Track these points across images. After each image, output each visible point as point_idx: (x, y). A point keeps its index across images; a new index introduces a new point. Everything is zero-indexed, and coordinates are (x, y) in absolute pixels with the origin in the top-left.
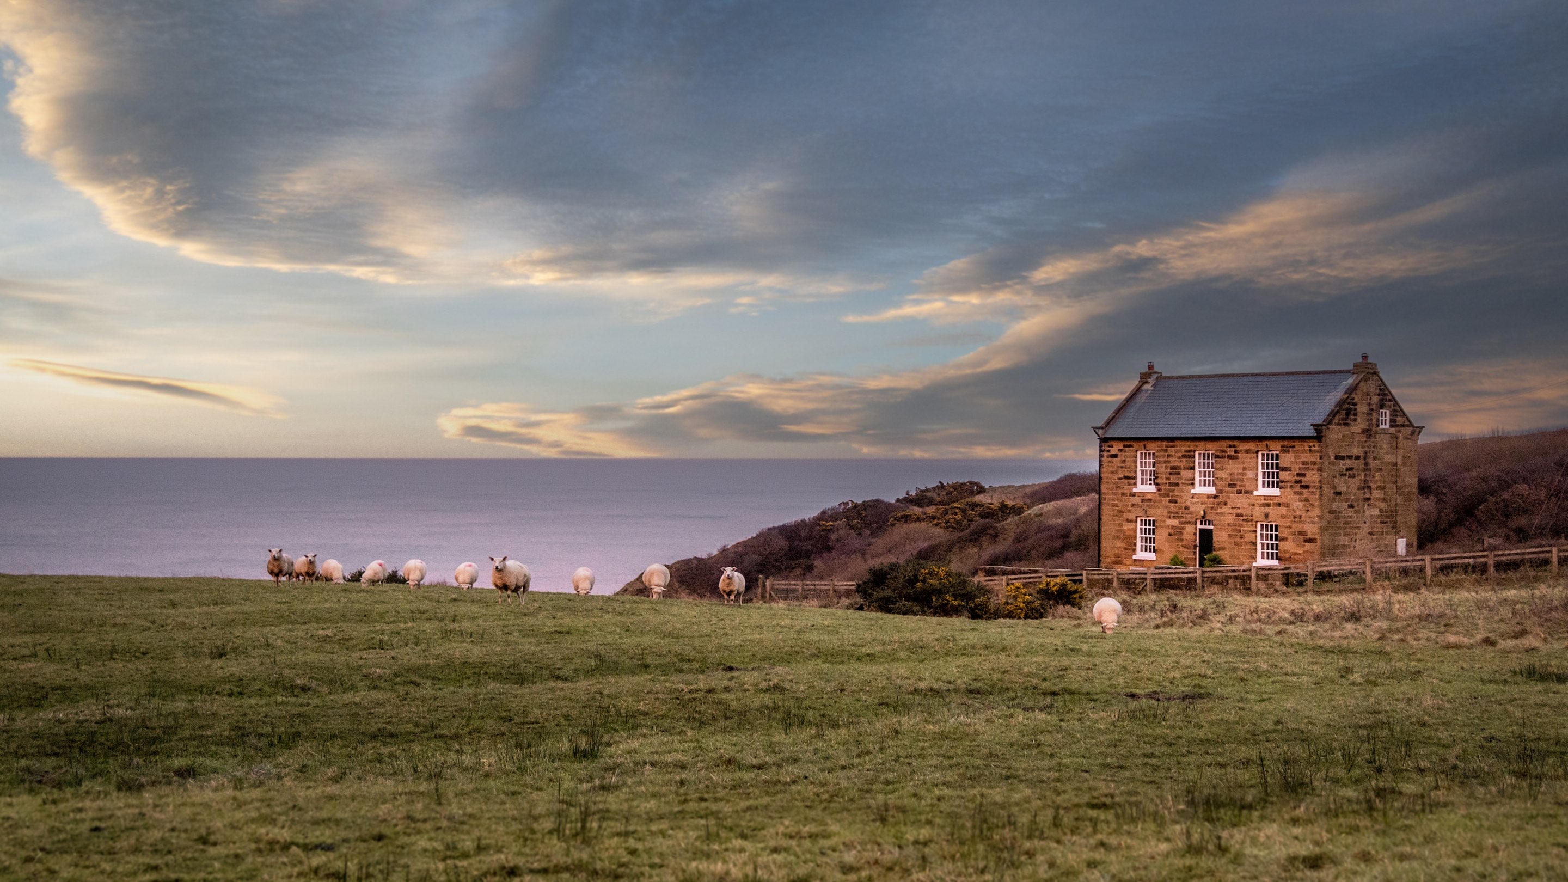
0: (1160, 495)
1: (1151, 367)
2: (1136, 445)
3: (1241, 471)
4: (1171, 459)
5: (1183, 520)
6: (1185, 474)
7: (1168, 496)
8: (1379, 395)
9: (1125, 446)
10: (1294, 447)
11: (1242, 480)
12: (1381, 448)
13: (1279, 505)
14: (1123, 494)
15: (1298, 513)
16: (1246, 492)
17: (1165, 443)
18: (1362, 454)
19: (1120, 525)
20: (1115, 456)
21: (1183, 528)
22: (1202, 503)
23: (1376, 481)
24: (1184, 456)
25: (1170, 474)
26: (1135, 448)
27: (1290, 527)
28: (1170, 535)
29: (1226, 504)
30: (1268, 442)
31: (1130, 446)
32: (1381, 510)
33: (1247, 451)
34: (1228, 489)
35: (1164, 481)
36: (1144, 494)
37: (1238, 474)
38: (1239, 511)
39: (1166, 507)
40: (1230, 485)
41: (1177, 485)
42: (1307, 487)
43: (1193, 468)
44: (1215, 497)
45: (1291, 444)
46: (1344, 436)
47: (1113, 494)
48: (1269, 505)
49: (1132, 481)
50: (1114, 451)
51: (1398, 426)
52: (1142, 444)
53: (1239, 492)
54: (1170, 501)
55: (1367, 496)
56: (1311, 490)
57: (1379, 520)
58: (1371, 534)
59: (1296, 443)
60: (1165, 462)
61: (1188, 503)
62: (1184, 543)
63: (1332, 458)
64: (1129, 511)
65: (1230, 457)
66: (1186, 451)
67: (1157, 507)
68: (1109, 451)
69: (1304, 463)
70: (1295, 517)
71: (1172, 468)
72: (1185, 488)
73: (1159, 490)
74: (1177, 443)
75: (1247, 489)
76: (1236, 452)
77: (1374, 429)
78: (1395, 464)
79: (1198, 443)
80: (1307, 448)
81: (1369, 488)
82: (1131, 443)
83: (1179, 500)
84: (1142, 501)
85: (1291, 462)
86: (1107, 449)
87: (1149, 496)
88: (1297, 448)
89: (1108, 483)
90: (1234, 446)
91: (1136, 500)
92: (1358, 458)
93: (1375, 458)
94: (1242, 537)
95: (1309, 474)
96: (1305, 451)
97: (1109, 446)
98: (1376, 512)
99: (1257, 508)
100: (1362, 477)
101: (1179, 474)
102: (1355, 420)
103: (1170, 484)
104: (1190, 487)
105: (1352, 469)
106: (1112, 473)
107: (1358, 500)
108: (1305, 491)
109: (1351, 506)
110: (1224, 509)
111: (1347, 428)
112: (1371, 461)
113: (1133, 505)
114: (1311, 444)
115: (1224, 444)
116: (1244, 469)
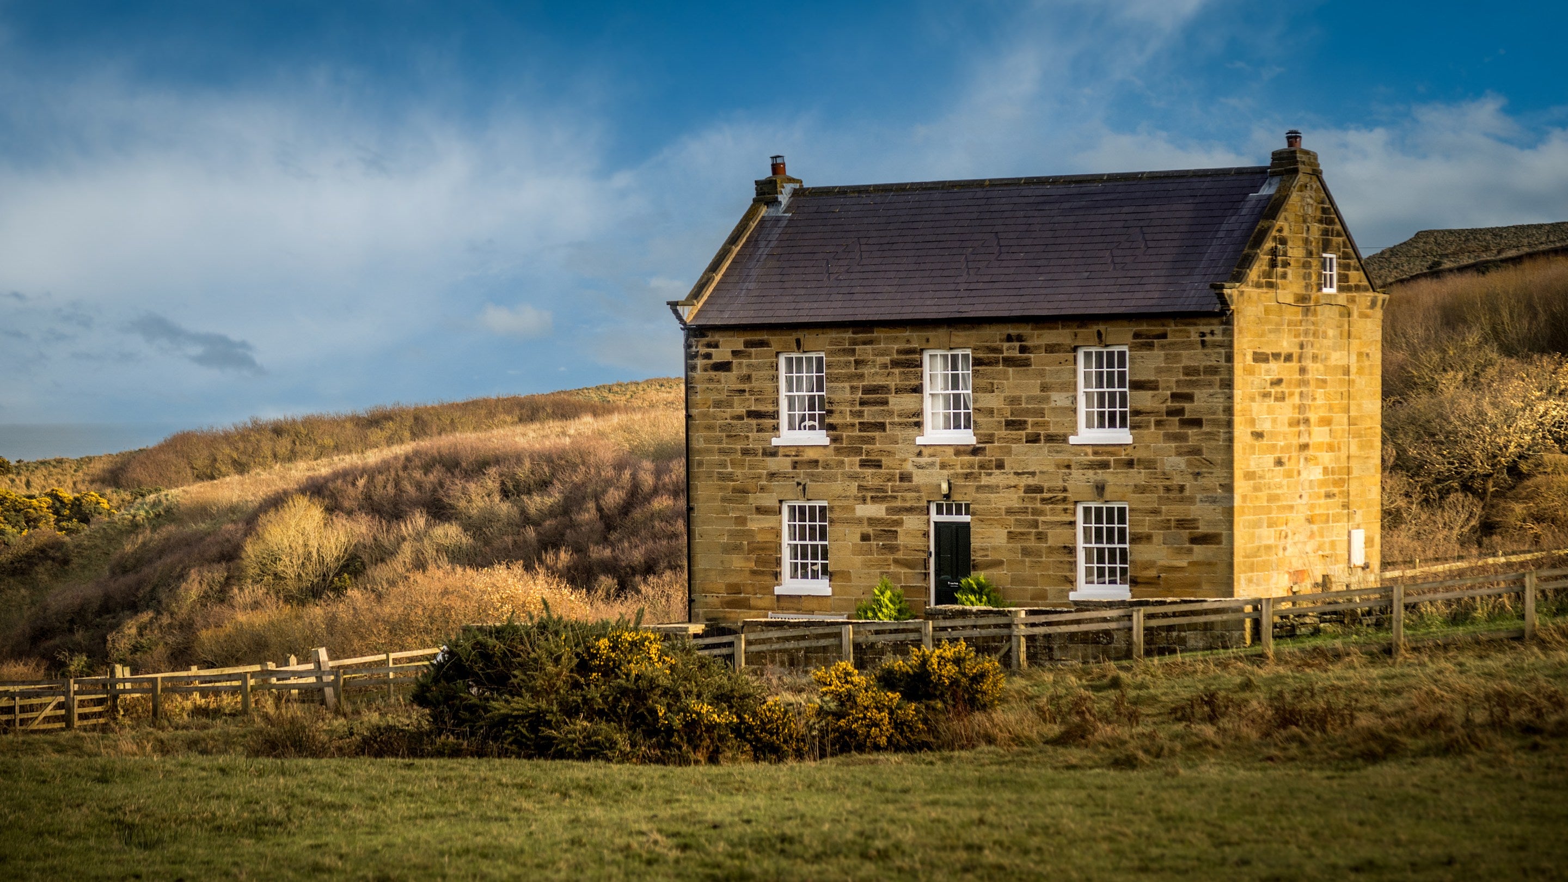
0: (838, 451)
1: (777, 168)
2: (775, 340)
3: (1037, 392)
4: (866, 371)
5: (899, 503)
6: (904, 402)
7: (858, 451)
8: (1320, 221)
9: (748, 344)
10: (1164, 336)
11: (1041, 413)
12: (1325, 336)
13: (1130, 464)
14: (745, 452)
15: (1177, 480)
16: (1050, 438)
17: (849, 335)
18: (1296, 351)
19: (741, 521)
20: (724, 367)
21: (899, 523)
22: (943, 466)
23: (1317, 408)
24: (895, 364)
25: (862, 403)
26: (774, 349)
27: (1155, 512)
28: (865, 538)
29: (1000, 465)
30: (1102, 328)
31: (762, 344)
32: (1325, 470)
33: (1050, 349)
34: (1003, 433)
35: (849, 420)
36: (799, 449)
37: (1030, 399)
38: (1031, 481)
39: (854, 477)
40: (1010, 424)
41: (881, 426)
42: (1197, 423)
43: (918, 390)
44: (975, 451)
45: (1158, 329)
46: (1267, 311)
47: (721, 451)
48: (1104, 465)
49: (768, 422)
50: (721, 354)
51: (1349, 289)
52: (791, 338)
53: (1034, 439)
54: (863, 464)
55: (1304, 440)
56: (1206, 429)
57: (1323, 491)
58: (1310, 521)
59: (1171, 328)
60: (850, 377)
61: (909, 467)
62: (900, 555)
63: (1249, 358)
64: (762, 489)
65: (1009, 362)
66: (899, 352)
67: (832, 478)
68: (708, 356)
69: (1188, 371)
70: (1168, 489)
71: (867, 390)
72: (899, 433)
73: (834, 440)
74: (877, 334)
75: (1052, 430)
76: (1023, 349)
77: (1314, 294)
78: (1347, 371)
79: (930, 334)
80: (1195, 337)
81: (1307, 421)
82: (765, 337)
83: (885, 461)
84: (795, 465)
85: (1159, 370)
86: (704, 350)
87: (810, 455)
88: (1170, 339)
89: (709, 428)
90: (1020, 338)
91: (781, 464)
92: (1289, 358)
93: (1315, 358)
94: (1041, 537)
95: (1201, 395)
96: (1190, 346)
97: (709, 345)
98: (1315, 473)
99: (1075, 473)
100: (1296, 400)
101: (886, 403)
102: (1284, 276)
103: (864, 426)
104: (912, 431)
105: (1279, 382)
106: (718, 404)
107: (1288, 448)
108: (1190, 432)
109: (1279, 463)
110: (997, 478)
111: (1271, 293)
112: (1308, 364)
113: (772, 475)
114: (1206, 329)
115: (993, 335)
116: (1044, 388)
